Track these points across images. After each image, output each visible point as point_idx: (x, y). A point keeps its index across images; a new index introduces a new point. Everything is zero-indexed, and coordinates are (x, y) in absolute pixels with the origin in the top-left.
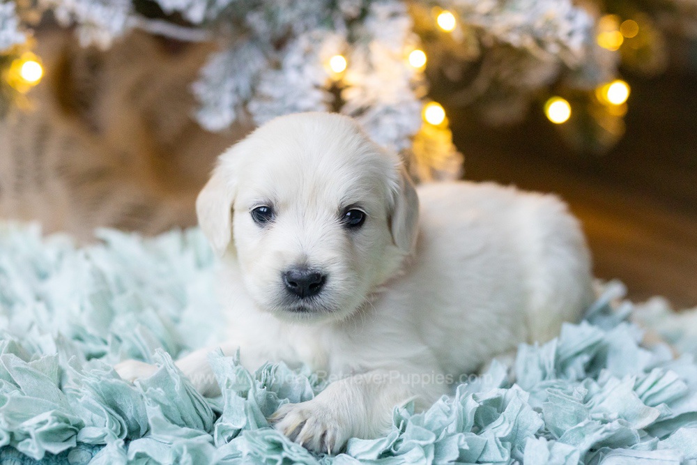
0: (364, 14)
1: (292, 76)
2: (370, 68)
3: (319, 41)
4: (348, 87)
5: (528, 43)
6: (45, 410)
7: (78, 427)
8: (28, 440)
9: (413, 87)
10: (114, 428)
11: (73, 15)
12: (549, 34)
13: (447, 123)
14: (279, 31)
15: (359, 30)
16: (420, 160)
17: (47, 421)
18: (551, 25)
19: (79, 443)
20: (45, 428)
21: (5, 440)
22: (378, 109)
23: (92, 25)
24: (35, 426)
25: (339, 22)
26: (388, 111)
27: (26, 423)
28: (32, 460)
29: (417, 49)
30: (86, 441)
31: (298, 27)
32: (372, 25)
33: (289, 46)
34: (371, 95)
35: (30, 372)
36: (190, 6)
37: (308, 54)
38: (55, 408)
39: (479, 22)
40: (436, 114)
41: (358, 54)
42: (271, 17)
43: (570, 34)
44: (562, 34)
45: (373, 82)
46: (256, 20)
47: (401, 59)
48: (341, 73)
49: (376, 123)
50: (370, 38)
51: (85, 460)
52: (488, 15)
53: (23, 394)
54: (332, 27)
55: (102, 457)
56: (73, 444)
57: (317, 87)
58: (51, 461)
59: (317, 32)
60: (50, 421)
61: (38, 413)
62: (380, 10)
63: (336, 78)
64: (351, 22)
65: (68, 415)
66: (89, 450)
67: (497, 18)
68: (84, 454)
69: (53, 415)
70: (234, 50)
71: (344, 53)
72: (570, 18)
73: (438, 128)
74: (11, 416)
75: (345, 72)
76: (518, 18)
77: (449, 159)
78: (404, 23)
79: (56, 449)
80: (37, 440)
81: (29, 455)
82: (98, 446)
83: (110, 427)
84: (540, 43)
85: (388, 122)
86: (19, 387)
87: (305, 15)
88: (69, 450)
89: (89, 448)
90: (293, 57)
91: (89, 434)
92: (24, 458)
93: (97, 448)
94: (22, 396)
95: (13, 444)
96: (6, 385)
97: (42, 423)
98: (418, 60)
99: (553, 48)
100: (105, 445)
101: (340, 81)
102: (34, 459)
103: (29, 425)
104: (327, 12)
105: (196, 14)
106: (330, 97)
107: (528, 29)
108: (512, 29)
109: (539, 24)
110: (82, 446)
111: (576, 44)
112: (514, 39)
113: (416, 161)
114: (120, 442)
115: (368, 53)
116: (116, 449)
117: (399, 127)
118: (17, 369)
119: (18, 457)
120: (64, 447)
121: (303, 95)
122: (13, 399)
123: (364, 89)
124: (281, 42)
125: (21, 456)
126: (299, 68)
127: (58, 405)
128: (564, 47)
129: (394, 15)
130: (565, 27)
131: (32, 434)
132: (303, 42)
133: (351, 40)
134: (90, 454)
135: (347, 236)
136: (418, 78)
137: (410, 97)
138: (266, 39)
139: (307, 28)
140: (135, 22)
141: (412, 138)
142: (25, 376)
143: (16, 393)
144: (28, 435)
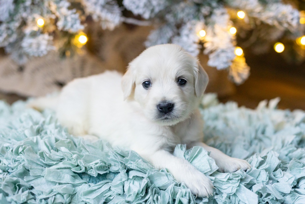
0: (211, 14)
1: (184, 39)
2: (214, 34)
3: (194, 25)
4: (206, 42)
5: (276, 23)
6: (97, 159)
7: (110, 166)
8: (92, 169)
9: (231, 41)
10: (122, 166)
11: (99, 17)
12: (284, 20)
13: (243, 55)
14: (179, 21)
15: (210, 20)
16: (233, 70)
17: (98, 163)
18: (285, 16)
19: (110, 172)
20: (97, 165)
21: (83, 170)
22: (219, 51)
23: (106, 21)
24: (94, 165)
25: (201, 17)
26: (223, 51)
27: (91, 164)
28: (93, 177)
29: (233, 27)
30: (113, 171)
31: (186, 19)
32: (214, 18)
33: (183, 27)
34: (216, 45)
35: (92, 146)
36: (144, 13)
37: (191, 30)
38: (101, 158)
39: (256, 15)
40: (239, 52)
41: (209, 29)
42: (175, 16)
43: (292, 19)
44: (289, 20)
45: (216, 40)
46: (169, 17)
47: (226, 31)
48: (204, 37)
49: (218, 56)
50: (214, 23)
51: (112, 178)
52: (259, 13)
53: (90, 154)
54: (199, 19)
55: (118, 177)
56: (108, 172)
57: (194, 43)
58: (100, 178)
59: (194, 21)
60: (99, 162)
61: (95, 160)
62: (218, 12)
63: (202, 39)
64: (206, 17)
65: (106, 161)
66: (113, 174)
67: (263, 14)
68: (112, 176)
69: (100, 160)
70: (161, 29)
71: (204, 29)
72: (292, 13)
73: (240, 57)
74: (86, 161)
75: (205, 37)
76: (272, 14)
77: (244, 69)
78: (227, 17)
79: (102, 173)
80: (95, 169)
81: (92, 175)
82: (117, 173)
83: (121, 166)
84: (280, 23)
85: (223, 55)
86: (88, 151)
87: (188, 15)
88: (106, 174)
89: (114, 174)
90: (185, 31)
91: (114, 169)
92: (91, 177)
93: (117, 174)
94: (89, 154)
95: (86, 172)
96: (84, 150)
97: (96, 164)
98: (233, 31)
99: (286, 25)
100: (119, 173)
101: (203, 40)
102: (94, 177)
103: (92, 164)
104: (197, 13)
105: (147, 16)
106: (200, 46)
107: (276, 18)
108: (269, 18)
109: (280, 16)
110: (111, 173)
111: (294, 23)
112: (270, 22)
113: (232, 70)
114: (125, 171)
115: (213, 28)
116: (123, 173)
117: (228, 57)
118: (87, 145)
119: (88, 177)
120: (105, 172)
121: (190, 46)
122: (86, 155)
123: (212, 43)
124: (179, 26)
125: (89, 177)
126: (187, 36)
127: (102, 158)
128: (290, 25)
129: (223, 14)
130: (290, 17)
131: (93, 168)
132: (188, 25)
133: (206, 24)
134: (114, 176)
135: (180, 88)
136: (234, 38)
137: (231, 45)
138: (173, 24)
139: (189, 20)
140: (123, 19)
141: (233, 61)
142: (91, 148)
143: (87, 153)
144: (92, 168)
